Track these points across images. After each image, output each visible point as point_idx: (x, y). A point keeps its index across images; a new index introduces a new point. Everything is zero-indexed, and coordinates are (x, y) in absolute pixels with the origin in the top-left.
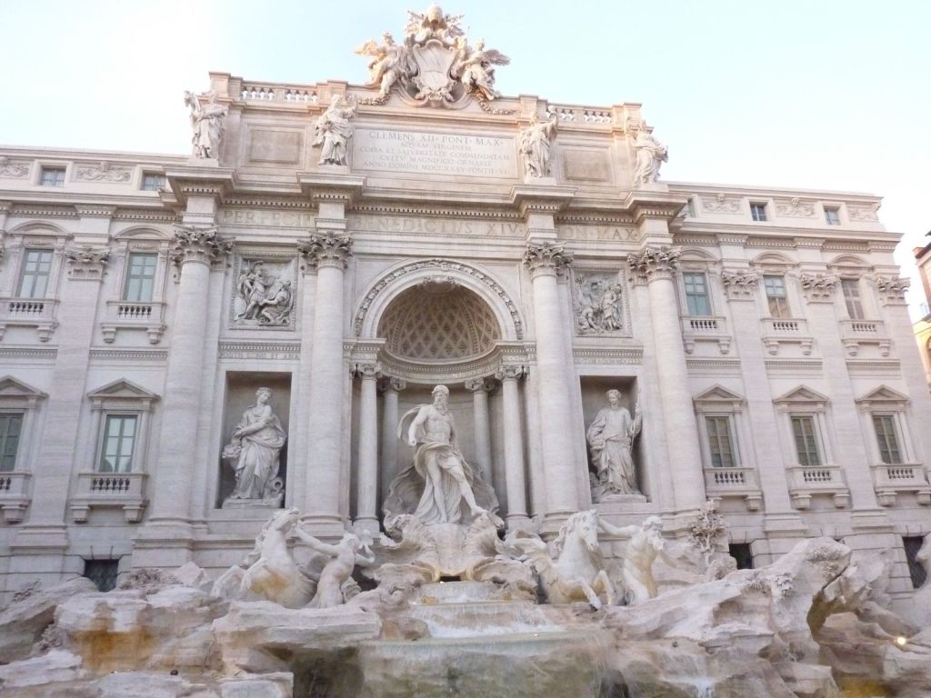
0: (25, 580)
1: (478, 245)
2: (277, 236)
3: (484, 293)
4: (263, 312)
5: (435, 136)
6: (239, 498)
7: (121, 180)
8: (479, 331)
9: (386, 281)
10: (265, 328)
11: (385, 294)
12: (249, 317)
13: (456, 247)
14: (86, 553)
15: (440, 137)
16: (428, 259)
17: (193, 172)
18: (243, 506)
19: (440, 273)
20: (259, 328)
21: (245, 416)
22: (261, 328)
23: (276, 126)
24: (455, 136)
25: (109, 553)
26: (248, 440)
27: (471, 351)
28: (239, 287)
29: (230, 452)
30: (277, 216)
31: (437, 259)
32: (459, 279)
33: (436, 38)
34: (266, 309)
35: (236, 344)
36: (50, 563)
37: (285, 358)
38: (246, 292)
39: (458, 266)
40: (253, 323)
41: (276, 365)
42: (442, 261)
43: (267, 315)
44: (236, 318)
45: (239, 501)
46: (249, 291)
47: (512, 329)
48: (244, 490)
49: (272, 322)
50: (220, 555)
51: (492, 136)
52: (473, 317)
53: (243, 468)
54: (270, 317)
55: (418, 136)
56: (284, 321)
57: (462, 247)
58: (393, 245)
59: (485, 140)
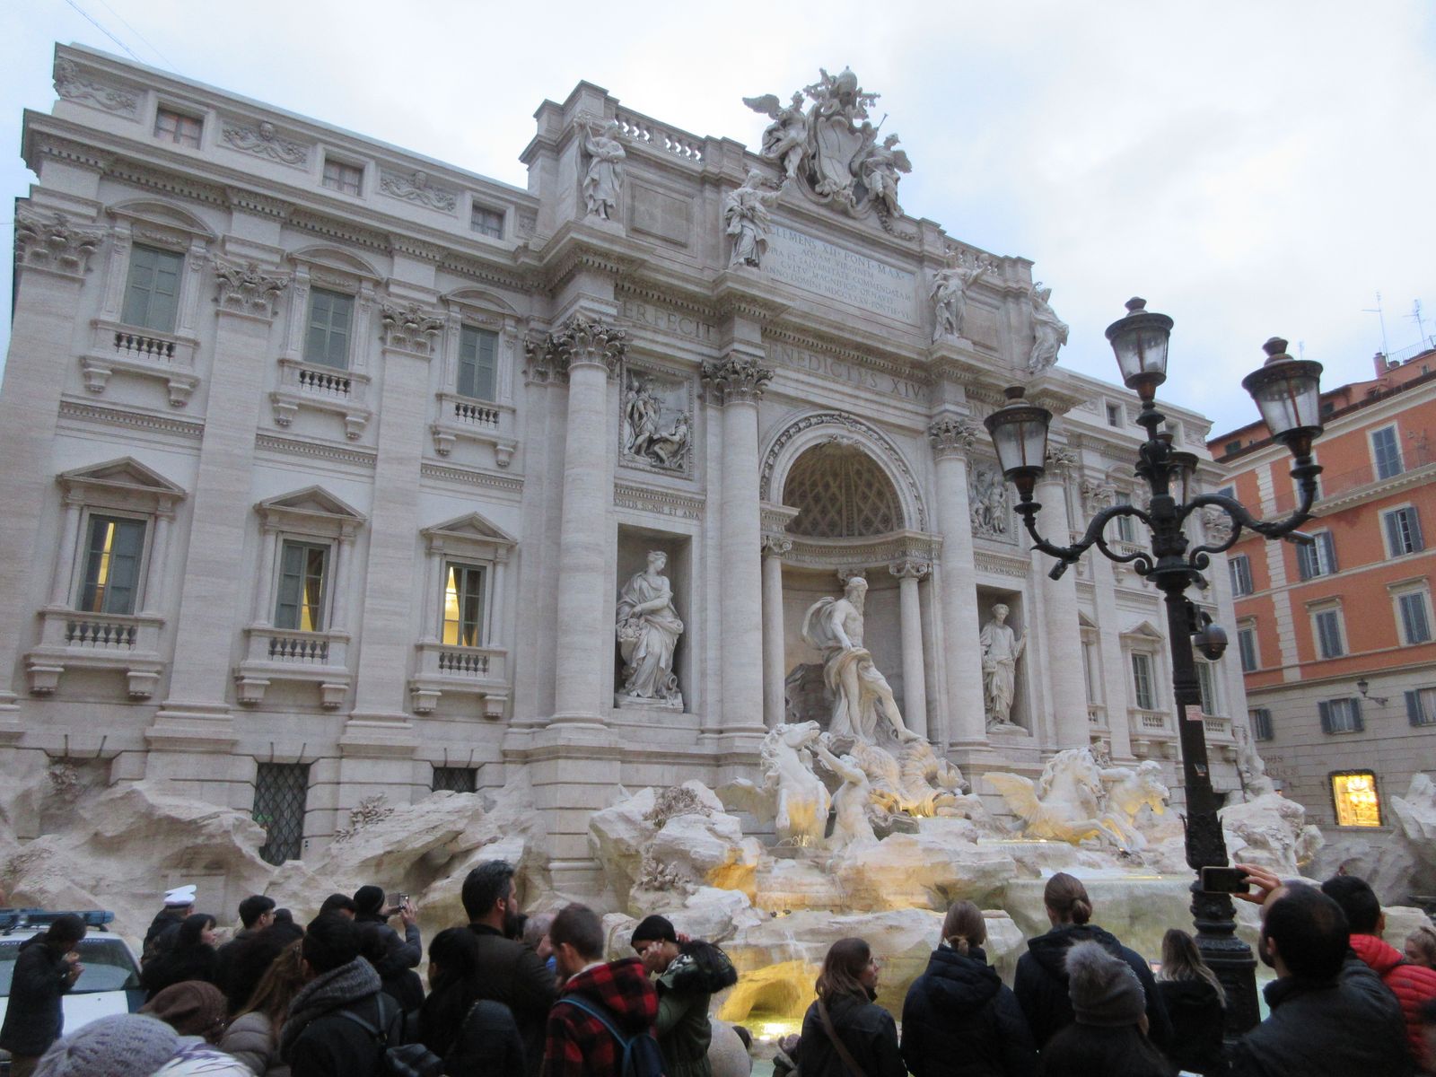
0: (366, 792)
1: (884, 404)
2: (674, 347)
3: (888, 467)
4: (657, 448)
5: (838, 250)
6: (638, 695)
7: (442, 209)
8: (860, 511)
9: (792, 431)
10: (661, 471)
11: (792, 450)
12: (638, 452)
13: (862, 403)
14: (439, 757)
15: (843, 252)
16: (833, 412)
17: (604, 239)
18: (646, 707)
19: (845, 433)
20: (648, 468)
21: (636, 586)
22: (653, 469)
23: (660, 185)
24: (857, 256)
25: (467, 759)
26: (647, 620)
27: (844, 532)
28: (629, 409)
29: (629, 634)
30: (672, 318)
31: (843, 414)
32: (864, 445)
33: (842, 115)
34: (661, 444)
35: (632, 489)
36: (396, 771)
37: (685, 516)
38: (636, 416)
39: (864, 428)
40: (643, 461)
41: (674, 524)
42: (848, 418)
43: (662, 453)
44: (626, 451)
45: (639, 700)
46: (641, 416)
47: (915, 516)
48: (644, 686)
49: (667, 464)
50: (637, 771)
51: (893, 266)
52: (856, 490)
53: (644, 658)
54: (664, 457)
55: (819, 244)
56: (680, 466)
57: (868, 405)
58: (801, 386)
59: (887, 268)
